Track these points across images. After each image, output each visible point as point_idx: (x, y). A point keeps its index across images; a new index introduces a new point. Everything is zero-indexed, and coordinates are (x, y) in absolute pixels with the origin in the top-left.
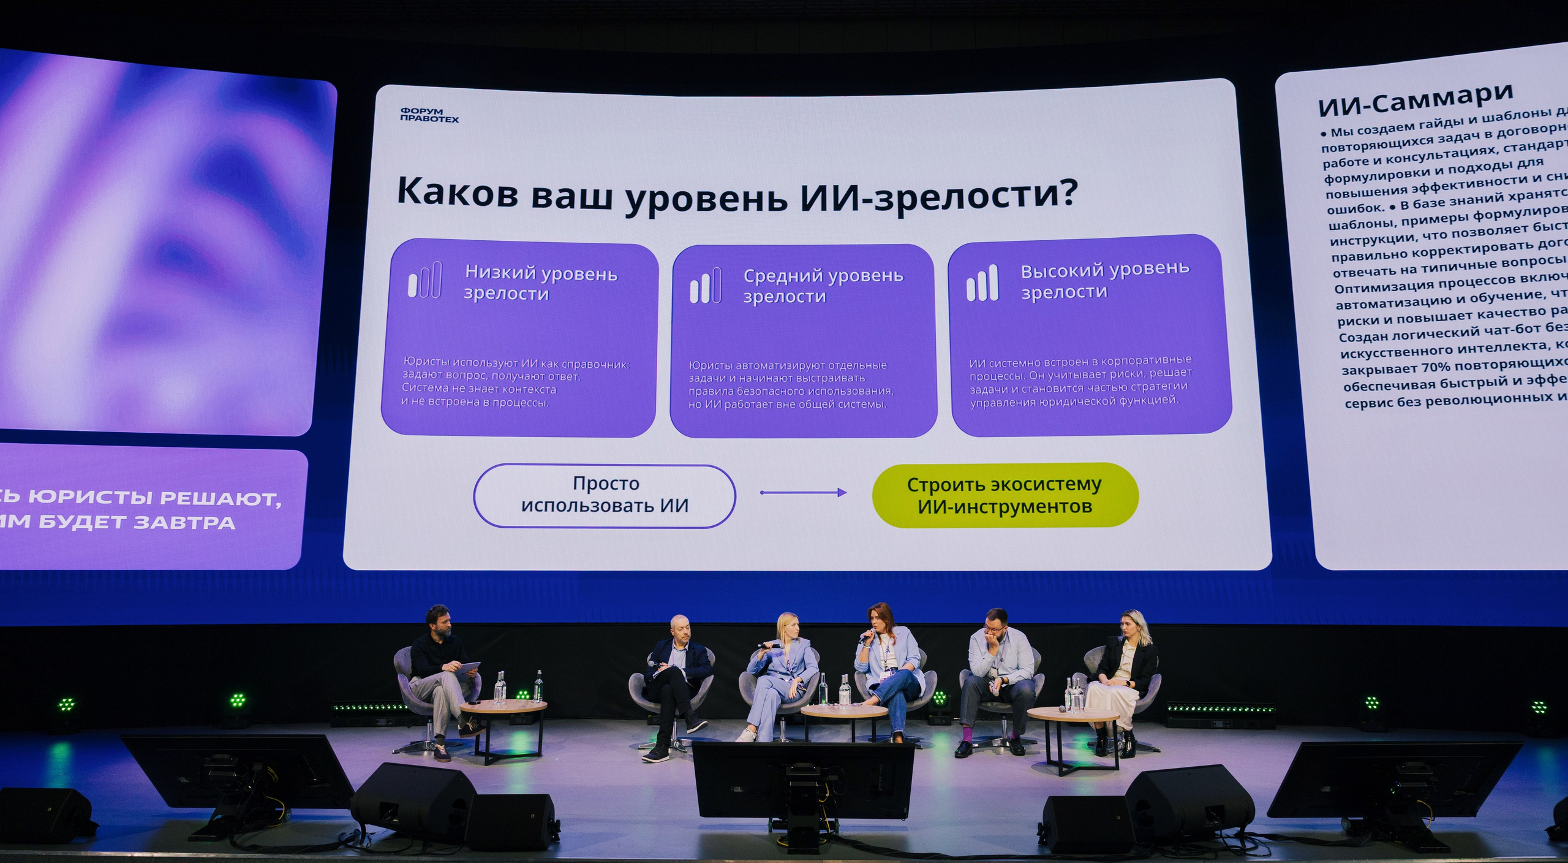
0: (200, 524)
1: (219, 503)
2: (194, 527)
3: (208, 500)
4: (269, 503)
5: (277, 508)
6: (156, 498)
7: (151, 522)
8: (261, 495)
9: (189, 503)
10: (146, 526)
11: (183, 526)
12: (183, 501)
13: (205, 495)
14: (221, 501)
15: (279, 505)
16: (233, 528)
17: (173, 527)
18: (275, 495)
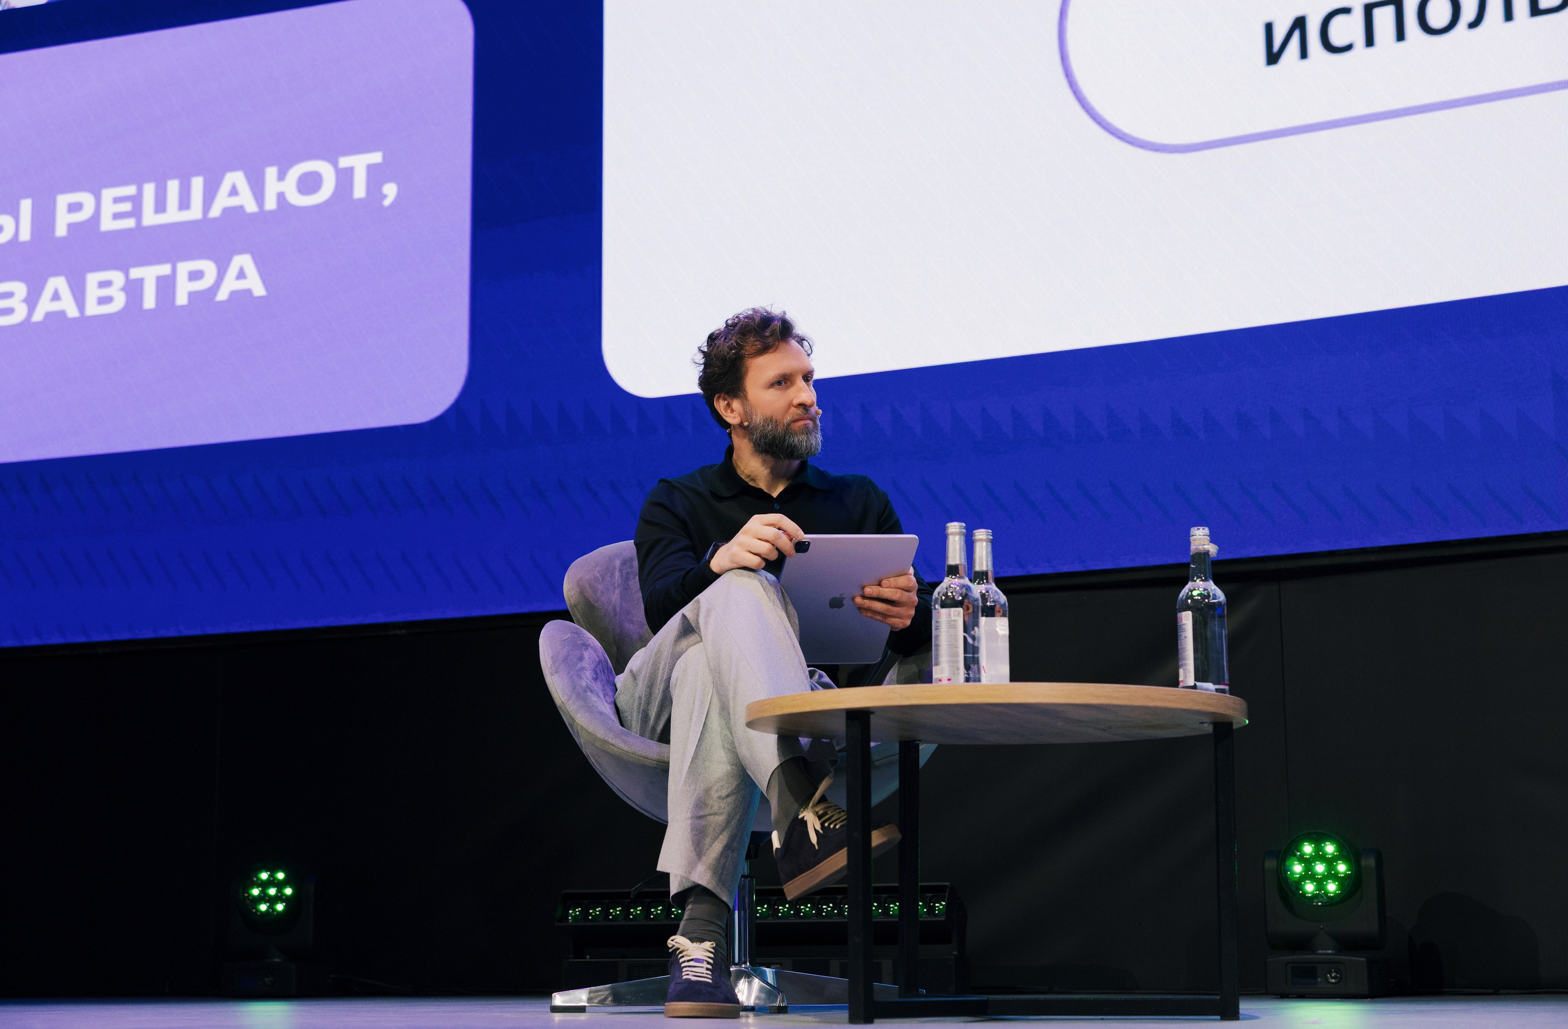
0: (166, 286)
1: (215, 212)
2: (149, 301)
3: (184, 203)
4: (360, 191)
5: (387, 202)
6: (44, 218)
7: (32, 301)
8: (335, 164)
9: (129, 223)
10: (20, 314)
11: (119, 301)
12: (117, 216)
13: (173, 187)
14: (222, 201)
15: (390, 190)
16: (259, 290)
17: (93, 309)
18: (376, 157)
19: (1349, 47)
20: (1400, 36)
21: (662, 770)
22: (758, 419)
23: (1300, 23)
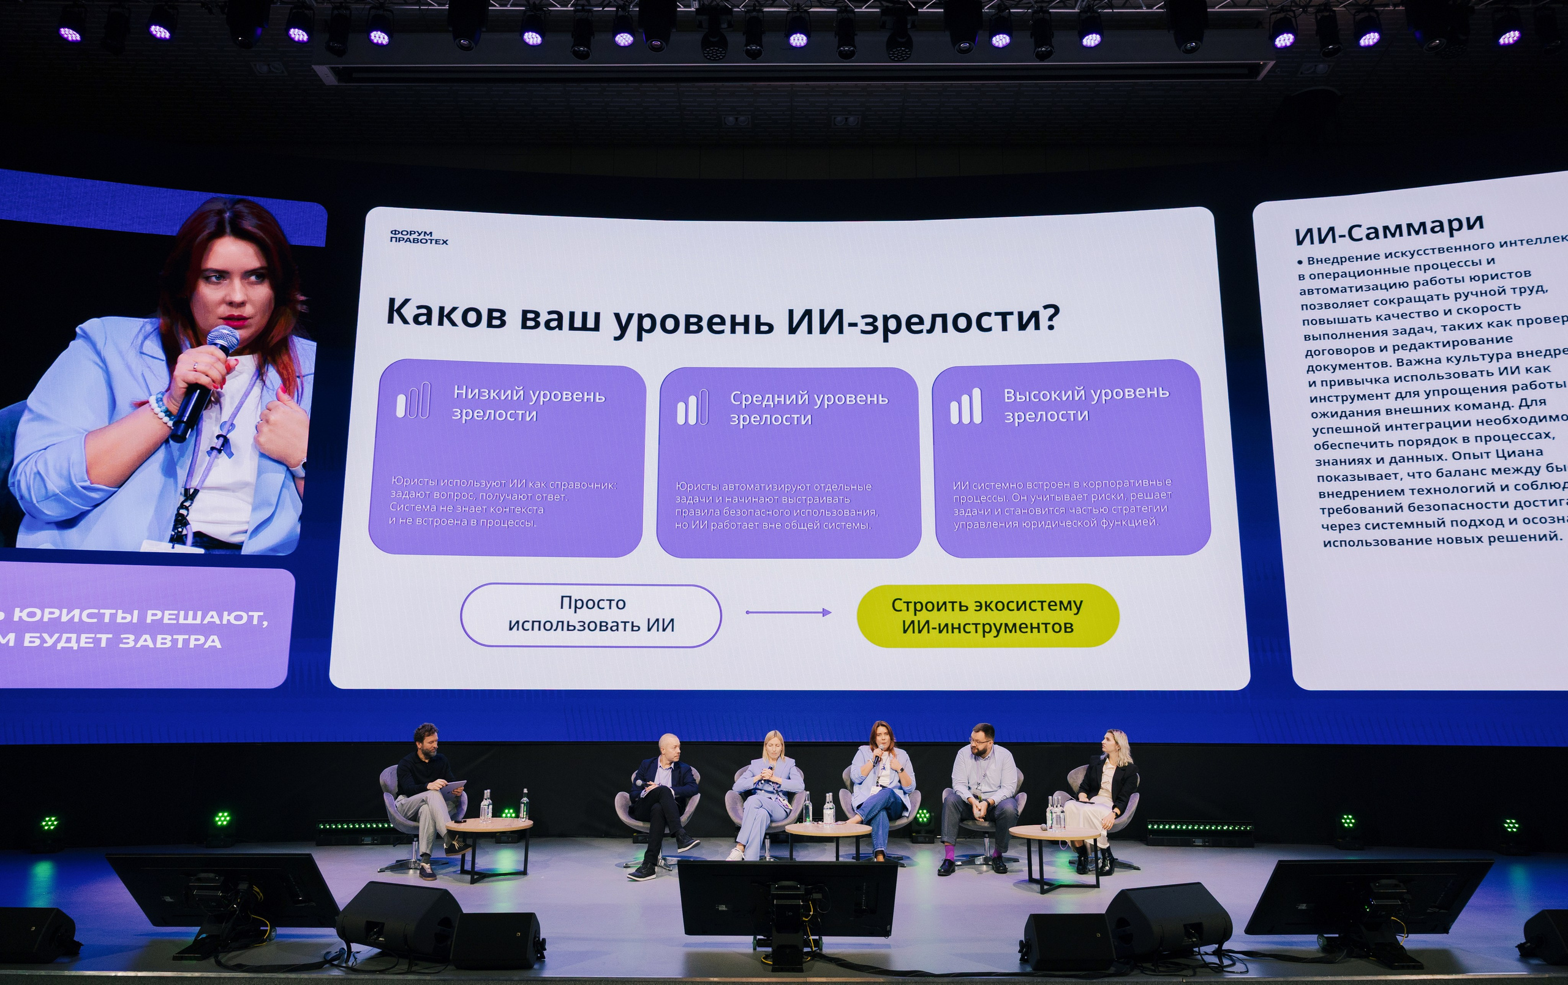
0: (186, 642)
1: (205, 622)
2: (180, 645)
3: (195, 618)
4: (255, 622)
5: (264, 627)
6: (142, 617)
7: (136, 641)
8: (248, 614)
9: (175, 622)
10: (132, 644)
11: (169, 644)
12: (169, 619)
13: (191, 613)
14: (208, 619)
15: (265, 624)
16: (219, 646)
17: (159, 645)
18: (262, 614)
19: (528, 630)
20: (539, 630)
21: (417, 828)
22: (425, 748)
23: (518, 622)
